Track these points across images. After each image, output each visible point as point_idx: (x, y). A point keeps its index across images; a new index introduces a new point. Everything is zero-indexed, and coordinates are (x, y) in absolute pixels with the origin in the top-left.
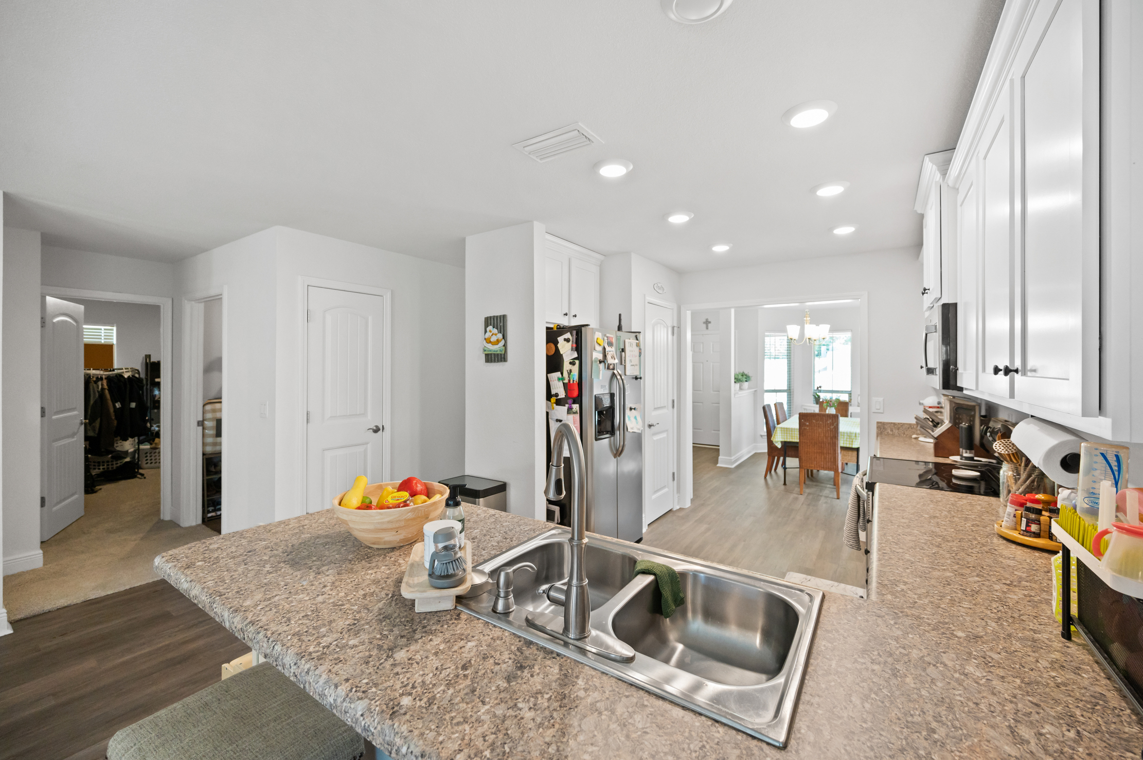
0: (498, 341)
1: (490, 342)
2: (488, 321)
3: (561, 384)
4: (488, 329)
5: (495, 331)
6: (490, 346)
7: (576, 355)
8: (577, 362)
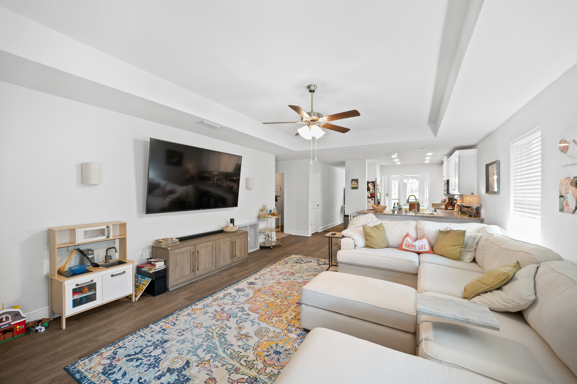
0: (356, 185)
1: (353, 185)
2: (352, 180)
3: (370, 194)
4: (353, 182)
5: (355, 182)
6: (353, 186)
7: (373, 188)
8: (374, 189)
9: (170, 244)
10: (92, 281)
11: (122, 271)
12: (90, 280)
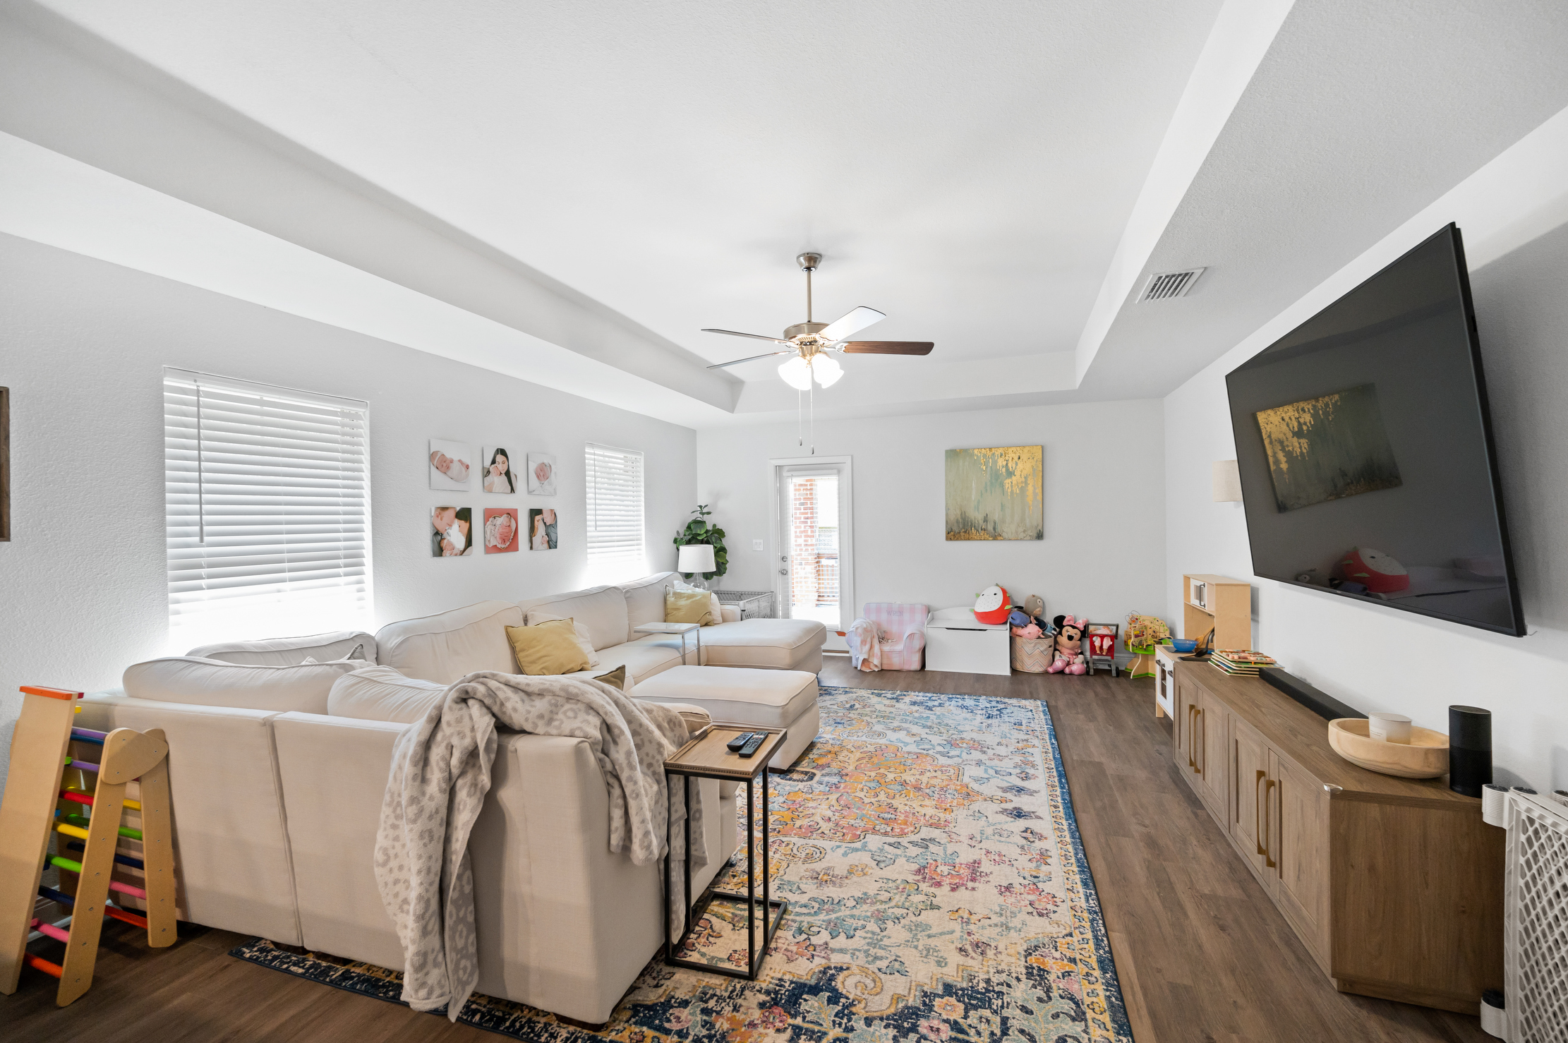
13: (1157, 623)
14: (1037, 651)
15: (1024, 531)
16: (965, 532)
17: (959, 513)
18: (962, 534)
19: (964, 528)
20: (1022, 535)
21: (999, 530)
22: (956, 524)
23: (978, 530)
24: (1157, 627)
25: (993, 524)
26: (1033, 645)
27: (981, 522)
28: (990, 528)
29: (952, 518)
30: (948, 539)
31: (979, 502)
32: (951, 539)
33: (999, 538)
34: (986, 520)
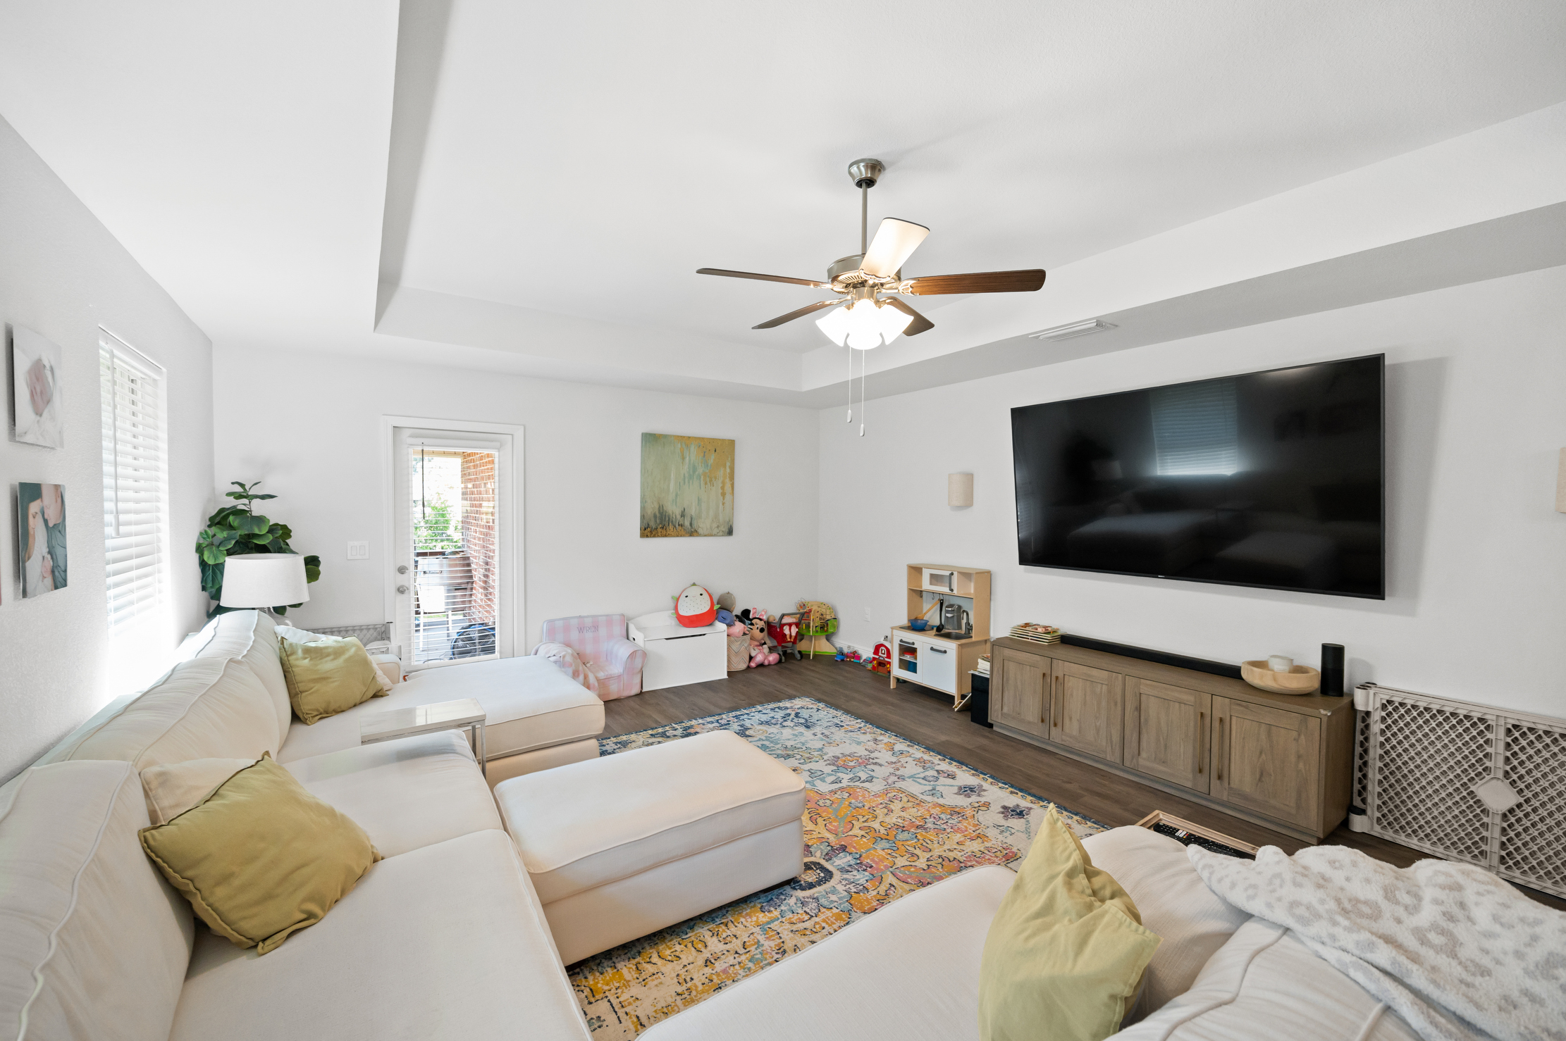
9: (1030, 638)
10: (913, 644)
11: (943, 649)
12: (911, 641)
13: (824, 607)
14: (743, 648)
15: (718, 527)
16: (662, 528)
17: (657, 507)
18: (659, 530)
19: (661, 523)
20: (715, 531)
21: (695, 525)
22: (653, 519)
23: (675, 526)
24: (824, 610)
25: (689, 519)
26: (739, 643)
27: (679, 517)
28: (687, 523)
29: (649, 512)
30: (643, 535)
31: (677, 495)
32: (647, 536)
33: (695, 534)
34: (683, 515)
